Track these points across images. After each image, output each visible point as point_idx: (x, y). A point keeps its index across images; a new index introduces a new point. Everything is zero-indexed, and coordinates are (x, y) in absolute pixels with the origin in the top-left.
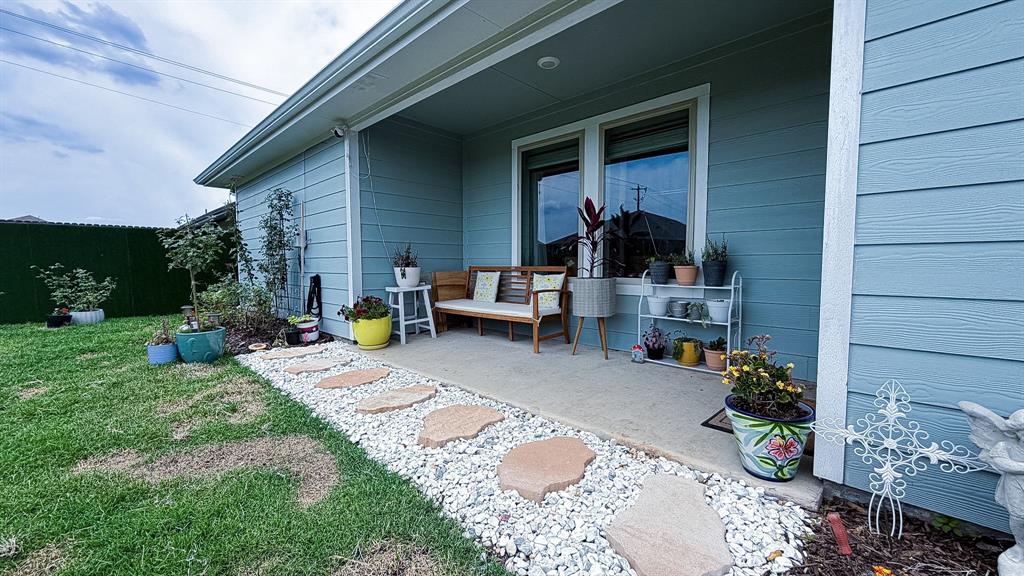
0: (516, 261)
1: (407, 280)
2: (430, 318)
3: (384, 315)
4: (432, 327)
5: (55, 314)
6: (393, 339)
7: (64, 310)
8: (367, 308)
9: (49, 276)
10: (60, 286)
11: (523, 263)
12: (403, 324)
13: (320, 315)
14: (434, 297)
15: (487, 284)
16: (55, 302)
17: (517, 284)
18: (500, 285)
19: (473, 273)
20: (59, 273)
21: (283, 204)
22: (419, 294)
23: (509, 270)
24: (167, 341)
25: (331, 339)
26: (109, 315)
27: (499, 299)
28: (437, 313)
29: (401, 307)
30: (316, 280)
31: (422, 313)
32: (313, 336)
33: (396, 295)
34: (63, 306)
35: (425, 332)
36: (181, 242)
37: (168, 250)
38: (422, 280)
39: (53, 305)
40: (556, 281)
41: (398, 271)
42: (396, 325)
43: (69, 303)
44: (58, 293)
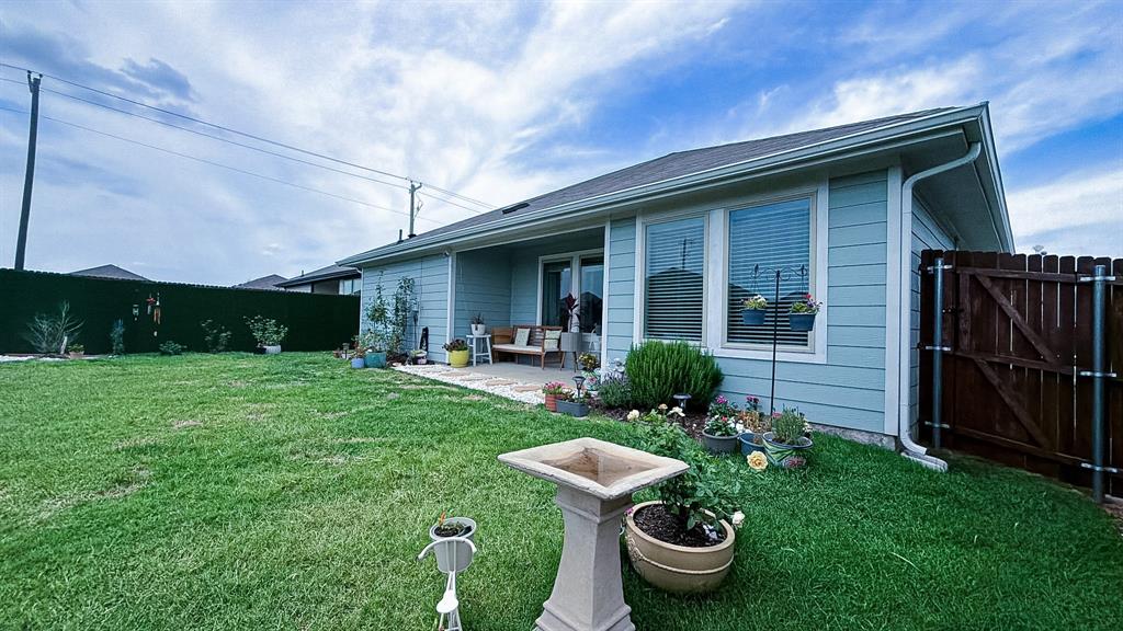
0: (539, 323)
1: (478, 332)
2: (490, 353)
3: (466, 349)
4: (490, 358)
5: (259, 346)
6: (469, 364)
7: (262, 345)
8: (457, 345)
11: (543, 324)
12: (475, 355)
13: (426, 350)
14: (492, 342)
15: (523, 335)
17: (539, 336)
18: (530, 336)
19: (515, 329)
21: (408, 285)
22: (484, 339)
23: (535, 328)
24: (361, 357)
25: (433, 363)
27: (529, 344)
28: (493, 350)
29: (474, 346)
30: (426, 330)
31: (485, 350)
32: (424, 361)
33: (472, 339)
34: (261, 342)
35: (488, 362)
38: (486, 332)
40: (556, 334)
41: (473, 326)
42: (471, 356)
43: (265, 340)
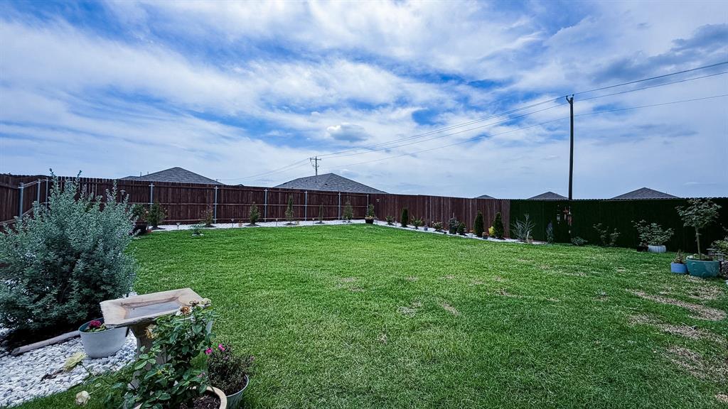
5: (640, 245)
7: (645, 244)
9: (639, 226)
10: (644, 231)
16: (641, 239)
20: (644, 225)
24: (681, 263)
26: (668, 250)
34: (644, 241)
36: (690, 213)
37: (682, 217)
39: (640, 240)
43: (648, 241)
44: (643, 235)
